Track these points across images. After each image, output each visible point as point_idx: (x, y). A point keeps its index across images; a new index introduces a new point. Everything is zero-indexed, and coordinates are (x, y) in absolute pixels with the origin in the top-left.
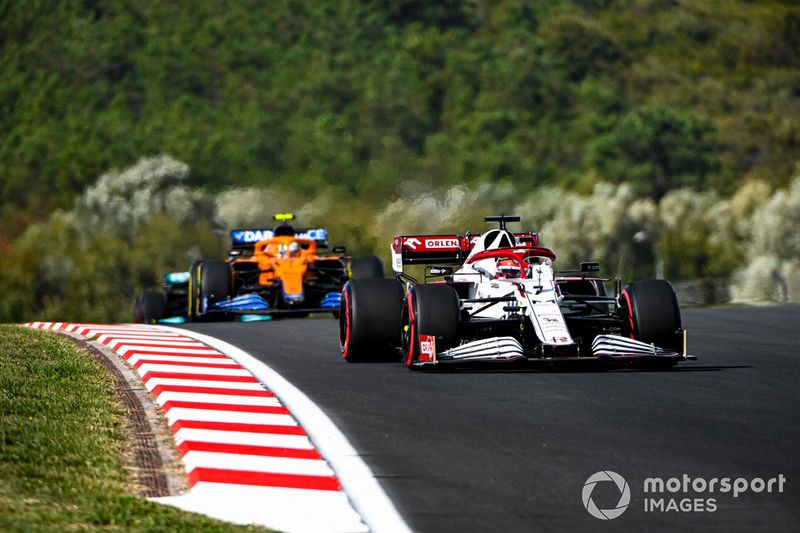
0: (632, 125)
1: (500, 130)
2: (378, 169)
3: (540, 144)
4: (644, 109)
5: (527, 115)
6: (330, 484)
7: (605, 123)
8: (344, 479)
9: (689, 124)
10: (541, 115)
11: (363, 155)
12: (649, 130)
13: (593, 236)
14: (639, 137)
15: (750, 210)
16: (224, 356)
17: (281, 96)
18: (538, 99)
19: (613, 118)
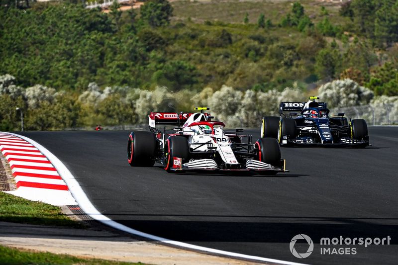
0: (168, 68)
1: (123, 68)
2: (82, 80)
3: (136, 73)
4: (173, 61)
5: (132, 63)
6: (65, 188)
7: (159, 66)
8: (69, 187)
9: (188, 68)
10: (137, 63)
11: (76, 75)
12: (175, 69)
13: (154, 104)
14: (171, 72)
15: (206, 97)
16: (29, 143)
17: (48, 54)
18: (136, 57)
19: (162, 65)
